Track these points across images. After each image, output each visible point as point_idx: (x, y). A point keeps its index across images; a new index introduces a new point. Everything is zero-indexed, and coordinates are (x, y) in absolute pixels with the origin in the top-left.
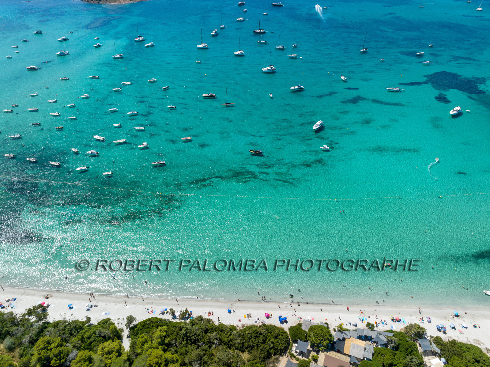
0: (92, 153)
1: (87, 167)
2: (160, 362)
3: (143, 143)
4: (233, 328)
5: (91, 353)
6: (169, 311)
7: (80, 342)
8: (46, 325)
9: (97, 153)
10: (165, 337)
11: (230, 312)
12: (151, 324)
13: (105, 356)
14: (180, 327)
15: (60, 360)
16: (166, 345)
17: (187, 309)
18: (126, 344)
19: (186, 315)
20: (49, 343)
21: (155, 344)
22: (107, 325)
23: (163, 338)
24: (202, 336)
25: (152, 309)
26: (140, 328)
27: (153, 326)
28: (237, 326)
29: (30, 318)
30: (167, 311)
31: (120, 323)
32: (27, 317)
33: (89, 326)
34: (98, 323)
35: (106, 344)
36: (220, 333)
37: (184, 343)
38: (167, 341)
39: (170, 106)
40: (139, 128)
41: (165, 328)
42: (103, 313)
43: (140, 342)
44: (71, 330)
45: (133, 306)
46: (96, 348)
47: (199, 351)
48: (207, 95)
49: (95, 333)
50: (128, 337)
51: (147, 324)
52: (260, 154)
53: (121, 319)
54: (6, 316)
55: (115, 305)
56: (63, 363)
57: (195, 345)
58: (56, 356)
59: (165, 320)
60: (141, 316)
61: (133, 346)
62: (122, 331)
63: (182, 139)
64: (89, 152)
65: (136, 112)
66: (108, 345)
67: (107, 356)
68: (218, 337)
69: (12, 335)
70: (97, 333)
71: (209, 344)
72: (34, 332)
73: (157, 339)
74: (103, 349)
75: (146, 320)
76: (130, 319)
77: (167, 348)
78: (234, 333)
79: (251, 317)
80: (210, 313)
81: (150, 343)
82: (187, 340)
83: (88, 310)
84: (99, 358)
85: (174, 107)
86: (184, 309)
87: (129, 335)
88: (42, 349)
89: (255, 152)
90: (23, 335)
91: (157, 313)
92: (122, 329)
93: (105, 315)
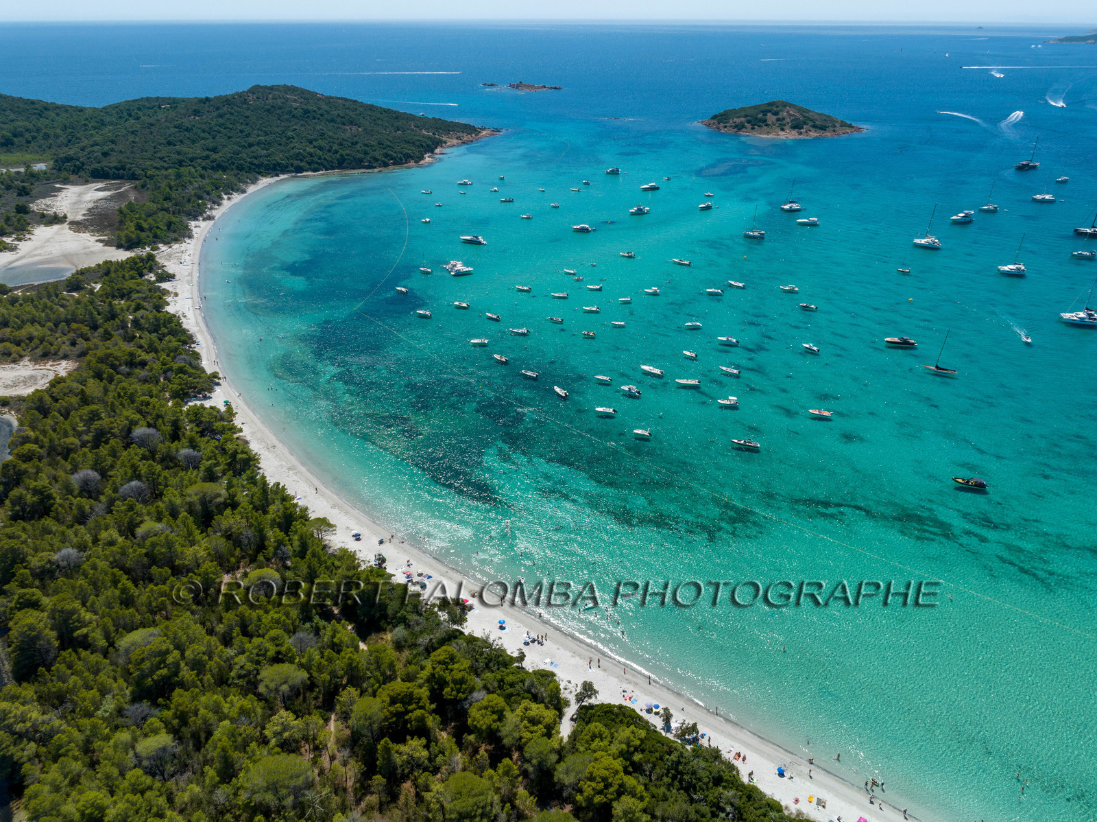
0: (630, 389)
1: (614, 411)
2: (610, 781)
3: (730, 398)
4: (774, 806)
5: (507, 708)
6: (662, 712)
7: (496, 684)
8: (458, 633)
9: (639, 393)
10: (636, 749)
11: (781, 774)
12: (621, 717)
13: (526, 722)
14: (671, 747)
15: (458, 692)
16: (633, 764)
17: (696, 724)
18: (566, 729)
19: (689, 731)
20: (452, 659)
21: (614, 749)
22: (547, 681)
23: (632, 749)
24: (707, 784)
25: (632, 694)
26: (598, 713)
27: (621, 721)
28: (786, 808)
29: (440, 613)
30: (657, 710)
31: (569, 692)
32: (436, 609)
33: (518, 667)
34: (534, 671)
35: (534, 706)
36: (744, 799)
37: (666, 779)
38: (637, 757)
39: (807, 346)
40: (729, 370)
41: (643, 733)
42: (548, 660)
43: (589, 731)
44: (490, 660)
46: (515, 705)
47: (691, 809)
48: (896, 340)
49: (523, 681)
50: (572, 719)
51: (613, 714)
52: (979, 488)
53: (573, 684)
55: (572, 656)
56: (461, 700)
57: (686, 794)
58: (455, 682)
59: (647, 722)
60: (608, 694)
61: (574, 737)
62: (567, 703)
63: (811, 411)
64: (626, 388)
65: (734, 341)
66: (536, 709)
67: (528, 725)
68: (736, 801)
69: (408, 626)
70: (526, 684)
71: (714, 809)
72: (438, 635)
73: (621, 743)
74: (526, 709)
75: (615, 706)
76: (588, 689)
77: (631, 770)
78: (773, 814)
79: (824, 807)
80: (739, 755)
81: (606, 742)
82: (674, 778)
83: (527, 644)
84: (514, 720)
85: (815, 349)
86: (692, 723)
87: (575, 717)
88: (439, 663)
89: (968, 482)
90: (421, 632)
91: (639, 705)
92: (568, 701)
93: (549, 664)
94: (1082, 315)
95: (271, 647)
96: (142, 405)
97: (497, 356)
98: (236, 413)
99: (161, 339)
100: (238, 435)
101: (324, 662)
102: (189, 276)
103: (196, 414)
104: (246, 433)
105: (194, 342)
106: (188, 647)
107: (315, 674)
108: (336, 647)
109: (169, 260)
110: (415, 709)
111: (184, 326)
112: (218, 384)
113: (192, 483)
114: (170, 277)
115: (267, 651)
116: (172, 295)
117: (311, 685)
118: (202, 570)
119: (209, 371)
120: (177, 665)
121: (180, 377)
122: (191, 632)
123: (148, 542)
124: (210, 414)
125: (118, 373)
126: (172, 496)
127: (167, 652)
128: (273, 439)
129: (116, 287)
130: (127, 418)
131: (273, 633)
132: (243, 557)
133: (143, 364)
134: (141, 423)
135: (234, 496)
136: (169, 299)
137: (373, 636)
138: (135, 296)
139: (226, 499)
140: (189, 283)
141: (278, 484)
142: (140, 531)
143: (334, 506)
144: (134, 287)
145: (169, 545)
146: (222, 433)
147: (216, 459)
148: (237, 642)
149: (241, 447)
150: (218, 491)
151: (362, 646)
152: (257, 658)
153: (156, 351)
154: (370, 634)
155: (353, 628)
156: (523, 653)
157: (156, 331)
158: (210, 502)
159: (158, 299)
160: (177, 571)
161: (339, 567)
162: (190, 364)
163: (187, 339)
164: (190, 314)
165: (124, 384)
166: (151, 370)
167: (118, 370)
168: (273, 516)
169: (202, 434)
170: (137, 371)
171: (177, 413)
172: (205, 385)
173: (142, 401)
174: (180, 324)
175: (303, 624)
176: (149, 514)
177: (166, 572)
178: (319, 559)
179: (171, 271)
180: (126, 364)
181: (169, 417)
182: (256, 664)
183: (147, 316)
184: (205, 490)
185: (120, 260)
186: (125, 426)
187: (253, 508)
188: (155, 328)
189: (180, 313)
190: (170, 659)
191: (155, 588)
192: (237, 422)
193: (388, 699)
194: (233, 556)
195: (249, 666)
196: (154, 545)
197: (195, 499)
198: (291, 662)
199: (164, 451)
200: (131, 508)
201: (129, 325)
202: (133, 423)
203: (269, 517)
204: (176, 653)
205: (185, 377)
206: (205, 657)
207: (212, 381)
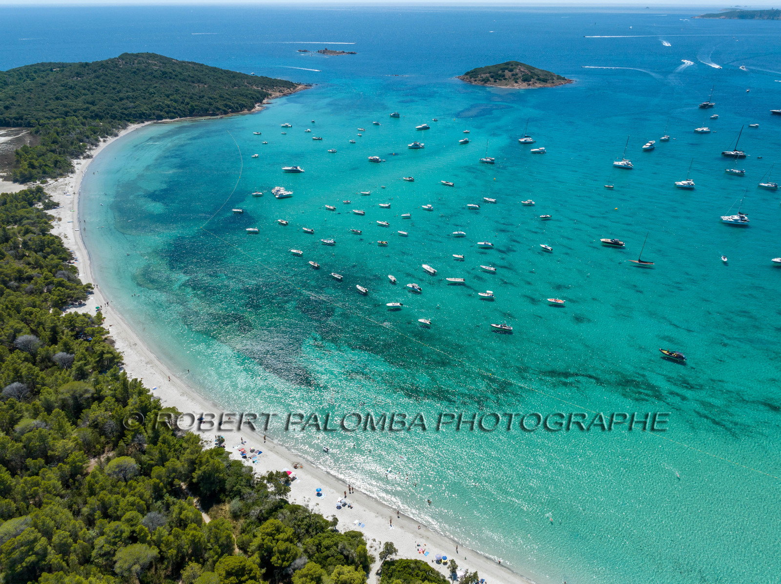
0: (413, 287)
1: (401, 304)
3: (488, 292)
5: (323, 571)
6: (449, 563)
7: (314, 548)
8: (283, 504)
9: (420, 289)
12: (417, 571)
15: (283, 560)
17: (477, 572)
19: (472, 579)
20: (278, 530)
22: (356, 542)
25: (425, 547)
26: (398, 569)
27: (417, 575)
29: (268, 485)
30: (445, 561)
31: (374, 550)
32: (265, 481)
33: (333, 531)
34: (345, 533)
35: (346, 569)
39: (544, 246)
40: (487, 268)
42: (356, 522)
44: (310, 526)
45: (400, 530)
46: (331, 567)
48: (609, 241)
49: (336, 544)
50: (377, 574)
51: (410, 568)
52: (679, 360)
53: (377, 542)
54: (244, 470)
55: (376, 517)
56: (286, 567)
58: (280, 552)
59: (438, 574)
60: (405, 552)
62: (373, 560)
63: (549, 300)
64: (410, 285)
65: (490, 244)
66: (348, 572)
69: (242, 498)
70: (339, 547)
72: (266, 506)
74: (339, 574)
75: (411, 561)
76: (389, 548)
83: (339, 508)
85: (549, 248)
86: (473, 571)
87: (380, 571)
88: (268, 534)
89: (671, 354)
90: (253, 504)
91: (429, 559)
92: (374, 558)
93: (357, 525)
94: (736, 217)
95: (126, 529)
96: (26, 315)
97: (311, 263)
98: (105, 318)
99: (45, 257)
100: (106, 336)
101: (171, 538)
102: (71, 203)
103: (71, 321)
104: (113, 334)
105: (73, 259)
106: (55, 533)
107: (164, 549)
108: (182, 524)
109: (55, 191)
110: (247, 580)
111: (66, 246)
112: (92, 293)
113: (66, 381)
114: (55, 205)
115: (122, 532)
116: (56, 220)
117: (161, 559)
118: (70, 460)
119: (84, 283)
120: (45, 550)
121: (59, 290)
122: (58, 517)
123: (24, 438)
124: (82, 321)
125: (8, 288)
126: (48, 394)
127: (35, 540)
128: (135, 338)
129: (11, 215)
130: (12, 327)
131: (128, 515)
132: (108, 443)
133: (30, 278)
134: (24, 330)
135: (100, 391)
136: (53, 223)
137: (215, 507)
138: (25, 222)
139: (93, 394)
140: (71, 209)
141: (136, 380)
142: (18, 427)
143: (183, 394)
144: (25, 214)
145: (43, 439)
146: (93, 335)
147: (86, 360)
148: (98, 523)
149: (107, 348)
150: (86, 388)
151: (206, 519)
152: (113, 540)
153: (41, 267)
154: (212, 506)
155: (198, 501)
156: (336, 519)
157: (41, 250)
158: (81, 396)
159: (44, 223)
160: (50, 461)
161: (185, 449)
162: (69, 280)
163: (66, 256)
164: (70, 234)
165: (11, 297)
166: (36, 283)
167: (8, 285)
168: (131, 408)
169: (77, 337)
170: (24, 285)
171: (55, 320)
172: (81, 295)
173: (26, 311)
174: (61, 244)
175: (156, 502)
176: (27, 410)
177: (40, 462)
178: (169, 444)
179: (56, 201)
180: (16, 279)
181: (49, 324)
182: (113, 545)
183: (34, 239)
184: (75, 388)
185: (14, 193)
186: (11, 334)
187: (116, 401)
188: (41, 248)
189: (63, 234)
190: (38, 547)
191: (29, 479)
192: (105, 325)
193: (224, 573)
194: (98, 443)
195: (107, 547)
196: (29, 439)
197: (67, 396)
198: (143, 541)
199: (43, 353)
200: (12, 407)
201: (21, 246)
202: (18, 331)
203: (128, 408)
204: (43, 540)
205: (63, 289)
206: (70, 540)
207: (88, 290)
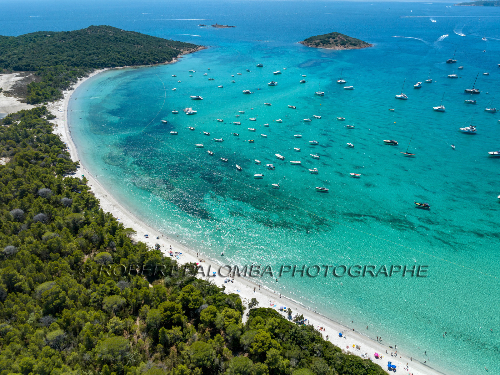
0: (270, 166)
1: (262, 175)
2: (265, 342)
3: (314, 169)
4: (338, 350)
5: (218, 311)
6: (287, 310)
7: (212, 301)
8: (194, 279)
9: (274, 167)
10: (276, 327)
11: (341, 336)
12: (269, 314)
13: (226, 317)
14: (292, 326)
15: (195, 305)
16: (275, 334)
17: (302, 315)
18: (244, 319)
19: (300, 319)
20: (192, 290)
21: (266, 328)
22: (235, 299)
23: (275, 327)
24: (308, 341)
25: (274, 303)
26: (259, 312)
27: (269, 315)
28: (343, 350)
30: (285, 310)
31: (246, 303)
33: (222, 293)
34: (229, 294)
35: (230, 310)
36: (325, 347)
37: (290, 340)
38: (277, 331)
39: (349, 144)
40: (314, 156)
41: (279, 320)
42: (236, 289)
43: (255, 320)
44: (210, 290)
45: (260, 294)
46: (221, 310)
47: (301, 353)
48: (389, 141)
49: (224, 299)
50: (247, 315)
51: (266, 312)
52: (426, 207)
53: (247, 299)
54: (172, 261)
55: (247, 287)
56: (196, 309)
57: (299, 346)
58: (194, 300)
59: (281, 315)
60: (263, 304)
61: (248, 323)
62: (245, 308)
63: (351, 174)
64: (268, 165)
65: (317, 142)
66: (231, 311)
67: (227, 318)
68: (321, 349)
69: (171, 276)
70: (226, 300)
71: (311, 352)
72: (185, 280)
73: (269, 325)
74: (226, 311)
75: (266, 308)
76: (254, 302)
77: (274, 337)
78: (337, 353)
79: (359, 349)
80: (322, 328)
81: (263, 325)
82: (293, 339)
83: (226, 282)
84: (221, 317)
85: (352, 145)
86: (301, 315)
87: (248, 314)
88: (186, 292)
89: (421, 204)
90: (177, 279)
91: (277, 308)
92: (245, 307)
93: (236, 291)
94: (469, 128)
95: (108, 288)
96: (43, 178)
97: (209, 152)
98: (88, 180)
99: (50, 147)
100: (89, 191)
101: (133, 294)
102: (63, 116)
103: (69, 182)
104: (93, 190)
105: (67, 148)
106: (69, 290)
107: (129, 299)
108: (138, 287)
109: (53, 109)
110: (176, 314)
111: (62, 140)
112: (79, 167)
113: (68, 213)
114: (54, 117)
115: (106, 290)
116: (55, 126)
117: (128, 305)
118: (74, 254)
119: (74, 161)
120: (64, 298)
121: (60, 164)
122: (70, 282)
123: (48, 242)
124: (75, 181)
125: (30, 163)
126: (59, 220)
127: (59, 292)
128: (106, 192)
129: (28, 122)
130: (36, 184)
131: (109, 281)
132: (94, 247)
133: (42, 158)
134: (42, 186)
135: (88, 219)
136: (54, 128)
137: (156, 281)
138: (37, 126)
139: (84, 221)
140: (63, 120)
141: (109, 213)
142: (44, 237)
143: (135, 223)
144: (36, 122)
145: (58, 242)
146: (81, 190)
147: (79, 202)
148: (92, 286)
149: (91, 196)
150: (80, 217)
151: (151, 286)
152: (102, 293)
153: (48, 152)
154: (154, 280)
155: (146, 278)
156: (224, 286)
157: (48, 143)
158: (77, 222)
159: (49, 128)
160: (62, 255)
161: (138, 251)
162: (65, 158)
163: (63, 146)
164: (64, 134)
165: (33, 168)
166: (46, 161)
168: (107, 228)
169: (72, 191)
170: (39, 162)
171: (60, 181)
172: (73, 168)
173: (43, 176)
174: (59, 140)
175: (123, 277)
176: (48, 228)
177: (57, 255)
178: (129, 247)
179: (54, 115)
180: (34, 159)
181: (56, 183)
182: (102, 296)
183: (43, 136)
184: (74, 217)
185: (29, 110)
186: (35, 188)
187: (97, 224)
188: (48, 141)
189: (59, 134)
190: (61, 295)
191: (52, 263)
192: (88, 185)
193: (163, 310)
194: (89, 247)
195: (98, 297)
196: (51, 243)
197: (70, 221)
198: (118, 294)
199: (54, 199)
200: (39, 226)
201: (35, 141)
202: (39, 186)
203: (105, 228)
204: (64, 292)
205: (63, 164)
206: (78, 294)
207: (76, 166)
